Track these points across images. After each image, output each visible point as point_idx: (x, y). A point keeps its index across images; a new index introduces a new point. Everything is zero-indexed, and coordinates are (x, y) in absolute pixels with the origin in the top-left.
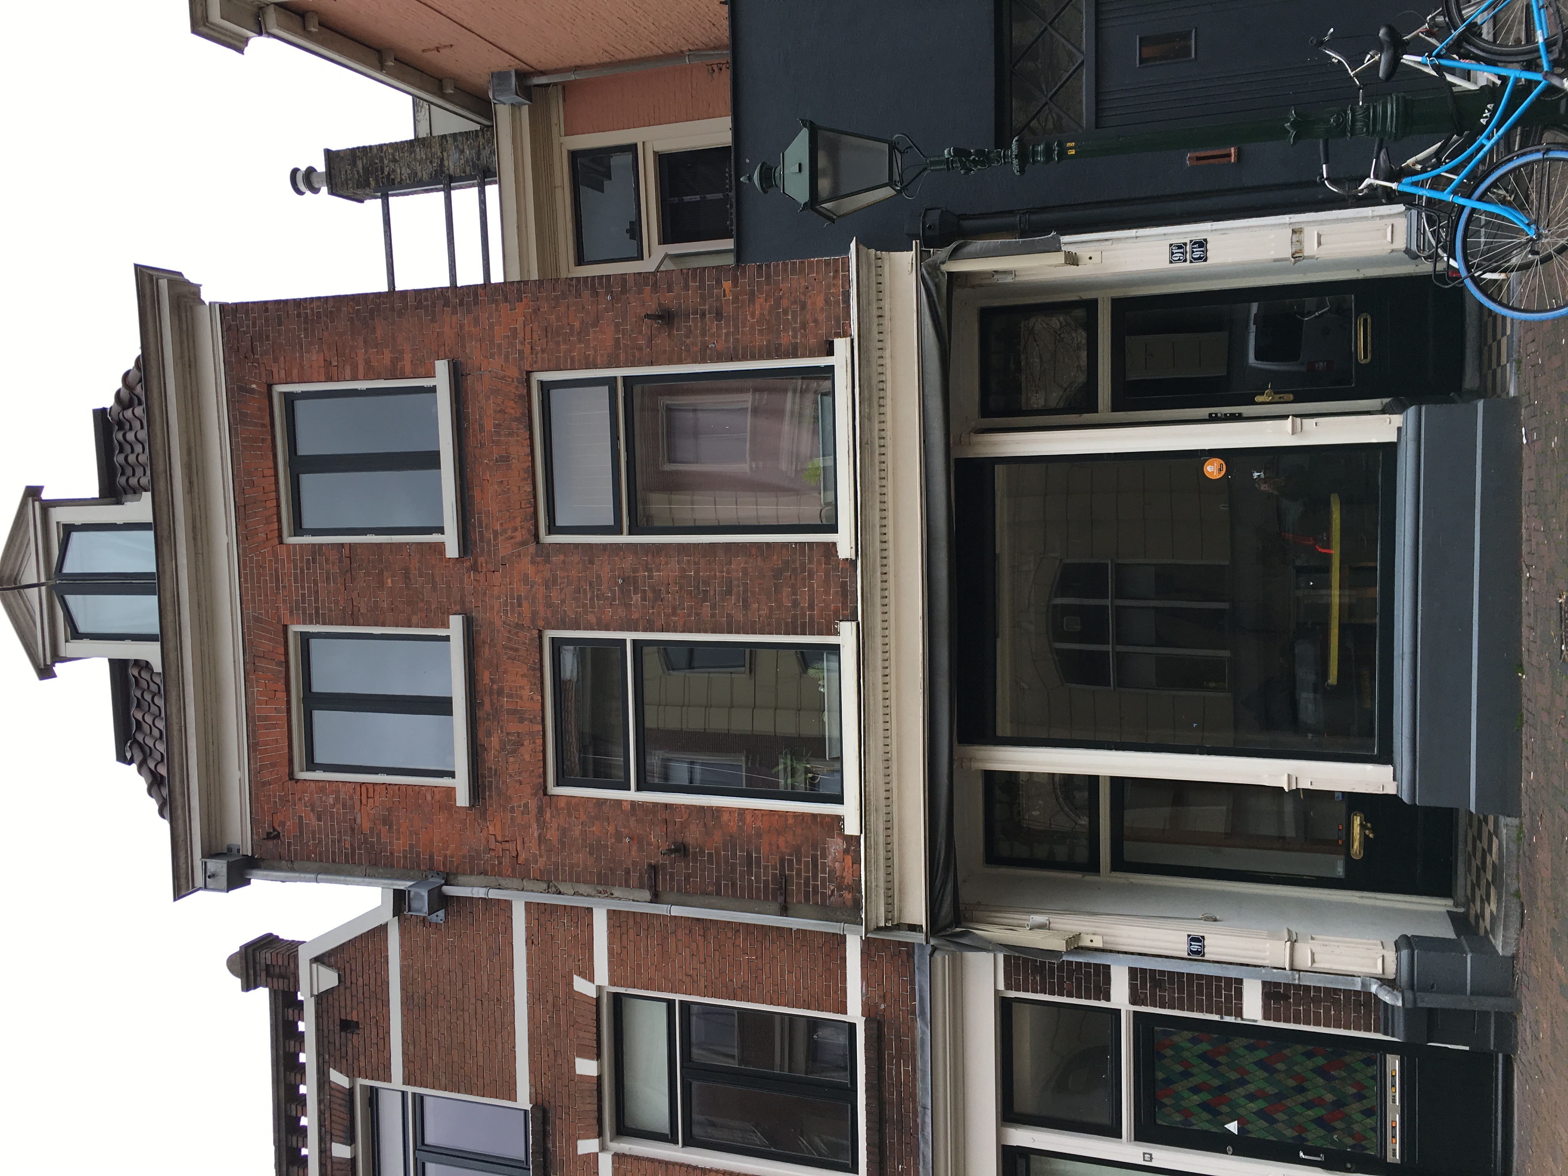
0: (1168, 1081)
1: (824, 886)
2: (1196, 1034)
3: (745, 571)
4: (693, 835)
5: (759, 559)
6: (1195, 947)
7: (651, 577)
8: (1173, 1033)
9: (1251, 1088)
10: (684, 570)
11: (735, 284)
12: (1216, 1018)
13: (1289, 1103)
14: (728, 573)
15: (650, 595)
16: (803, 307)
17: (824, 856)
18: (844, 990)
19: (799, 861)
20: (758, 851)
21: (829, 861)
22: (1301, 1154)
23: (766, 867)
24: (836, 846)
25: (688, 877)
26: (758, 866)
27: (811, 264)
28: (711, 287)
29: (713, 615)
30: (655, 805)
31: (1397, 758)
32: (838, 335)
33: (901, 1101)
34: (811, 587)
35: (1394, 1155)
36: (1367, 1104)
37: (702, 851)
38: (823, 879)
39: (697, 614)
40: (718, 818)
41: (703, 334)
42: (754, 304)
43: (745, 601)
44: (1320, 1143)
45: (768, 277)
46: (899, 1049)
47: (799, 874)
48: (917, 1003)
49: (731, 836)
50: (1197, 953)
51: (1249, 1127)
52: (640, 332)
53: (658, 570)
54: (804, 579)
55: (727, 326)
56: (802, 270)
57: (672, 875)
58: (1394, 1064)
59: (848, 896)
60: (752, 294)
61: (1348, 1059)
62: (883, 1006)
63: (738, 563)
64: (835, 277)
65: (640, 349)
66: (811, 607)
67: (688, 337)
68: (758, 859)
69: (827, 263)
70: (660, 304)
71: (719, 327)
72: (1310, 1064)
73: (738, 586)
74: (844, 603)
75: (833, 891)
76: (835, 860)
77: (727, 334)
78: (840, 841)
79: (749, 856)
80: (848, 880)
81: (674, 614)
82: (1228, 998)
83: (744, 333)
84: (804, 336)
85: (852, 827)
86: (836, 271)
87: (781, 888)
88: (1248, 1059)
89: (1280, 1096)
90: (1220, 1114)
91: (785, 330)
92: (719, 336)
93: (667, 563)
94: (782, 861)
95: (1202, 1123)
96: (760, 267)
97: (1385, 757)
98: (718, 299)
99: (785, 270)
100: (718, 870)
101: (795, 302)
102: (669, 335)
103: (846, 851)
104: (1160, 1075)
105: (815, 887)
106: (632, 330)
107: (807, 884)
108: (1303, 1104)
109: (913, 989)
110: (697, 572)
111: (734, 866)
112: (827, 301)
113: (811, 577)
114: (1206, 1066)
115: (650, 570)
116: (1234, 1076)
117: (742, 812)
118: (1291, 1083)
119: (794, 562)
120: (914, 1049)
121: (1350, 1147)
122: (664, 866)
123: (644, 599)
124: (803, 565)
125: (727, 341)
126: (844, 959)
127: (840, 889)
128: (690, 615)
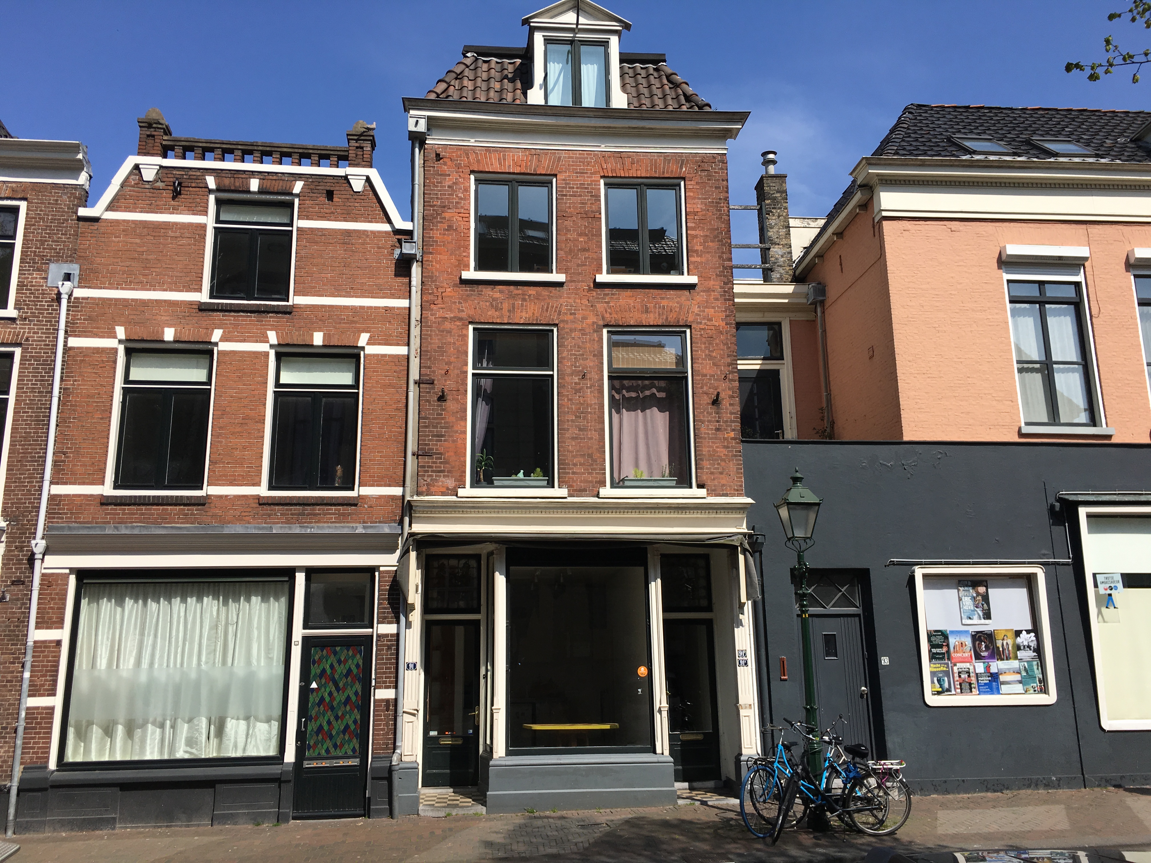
0: (335, 653)
1: (429, 476)
2: (361, 666)
3: (591, 438)
4: (450, 405)
5: (597, 446)
6: (411, 666)
7: (587, 388)
8: (360, 655)
9: (335, 694)
10: (591, 406)
11: (732, 439)
12: (373, 676)
13: (329, 713)
14: (590, 430)
15: (578, 387)
16: (721, 473)
17: (444, 476)
18: (373, 485)
19: (441, 463)
20: (445, 441)
21: (442, 479)
22: (303, 720)
23: (437, 445)
24: (450, 483)
25: (428, 401)
26: (437, 441)
27: (741, 478)
28: (731, 426)
29: (568, 421)
30: (466, 384)
31: (510, 758)
32: (708, 490)
33: (315, 515)
34: (583, 473)
35: (307, 764)
36: (332, 750)
37: (443, 410)
38: (432, 476)
39: (568, 412)
40: (462, 420)
41: (709, 421)
42: (723, 448)
43: (576, 438)
44: (309, 728)
45: (736, 456)
46: (343, 515)
47: (434, 463)
48: (369, 524)
49: (452, 426)
50: (408, 667)
51: (315, 694)
52: (710, 388)
53: (591, 392)
54: (588, 470)
55: (712, 434)
56: (738, 473)
57: (429, 392)
58: (354, 762)
59: (424, 488)
60: (728, 447)
61: (355, 740)
62: (366, 506)
63: (596, 436)
64: (734, 489)
65: (702, 388)
66: (573, 473)
67: (708, 413)
68: (441, 441)
69: (741, 486)
70: (723, 399)
71: (712, 429)
72: (350, 723)
73: (583, 435)
74: (576, 490)
75: (426, 481)
76: (442, 482)
77: (708, 434)
78: (453, 485)
79: (442, 436)
80: (433, 489)
81: (568, 400)
82: (385, 682)
83: (709, 442)
84: (707, 473)
85: (461, 492)
86: (737, 490)
87: (426, 453)
88: (350, 692)
89: (332, 708)
90: (321, 679)
91: (710, 464)
92: (707, 429)
93: (594, 397)
94: (441, 454)
95: (315, 670)
96: (740, 452)
97: (509, 753)
98: (726, 430)
99: (738, 464)
100: (434, 419)
101: (723, 469)
102: (708, 403)
103: (448, 489)
104: (338, 649)
105: (428, 471)
106: (711, 384)
107: (429, 467)
108: (329, 719)
109: (376, 522)
110: (590, 413)
111: (436, 427)
112: (723, 485)
113: (589, 473)
114: (345, 672)
115: (590, 387)
116: (341, 685)
117: (465, 432)
118: (340, 714)
119: (597, 465)
120: (344, 522)
121: (309, 743)
122: (434, 388)
123: (576, 383)
124: (595, 469)
125: (705, 433)
126: (390, 486)
127: (428, 485)
128: (568, 408)
